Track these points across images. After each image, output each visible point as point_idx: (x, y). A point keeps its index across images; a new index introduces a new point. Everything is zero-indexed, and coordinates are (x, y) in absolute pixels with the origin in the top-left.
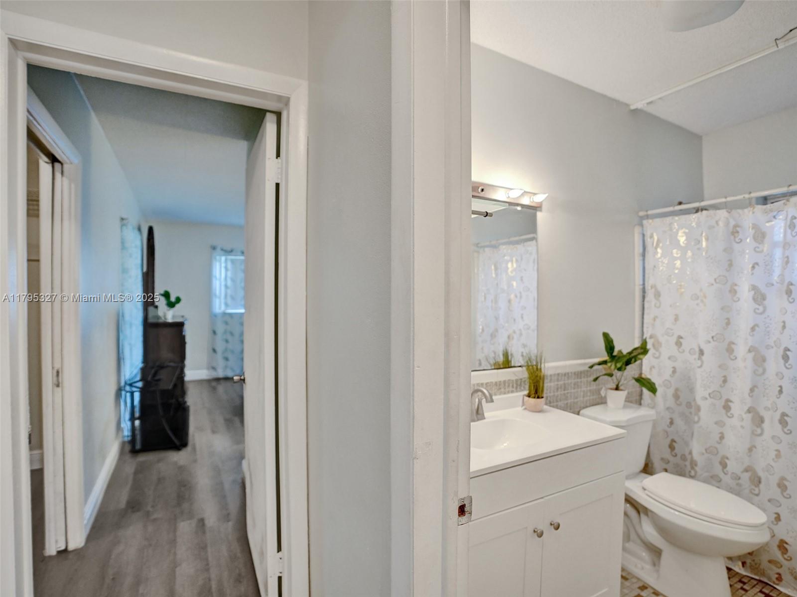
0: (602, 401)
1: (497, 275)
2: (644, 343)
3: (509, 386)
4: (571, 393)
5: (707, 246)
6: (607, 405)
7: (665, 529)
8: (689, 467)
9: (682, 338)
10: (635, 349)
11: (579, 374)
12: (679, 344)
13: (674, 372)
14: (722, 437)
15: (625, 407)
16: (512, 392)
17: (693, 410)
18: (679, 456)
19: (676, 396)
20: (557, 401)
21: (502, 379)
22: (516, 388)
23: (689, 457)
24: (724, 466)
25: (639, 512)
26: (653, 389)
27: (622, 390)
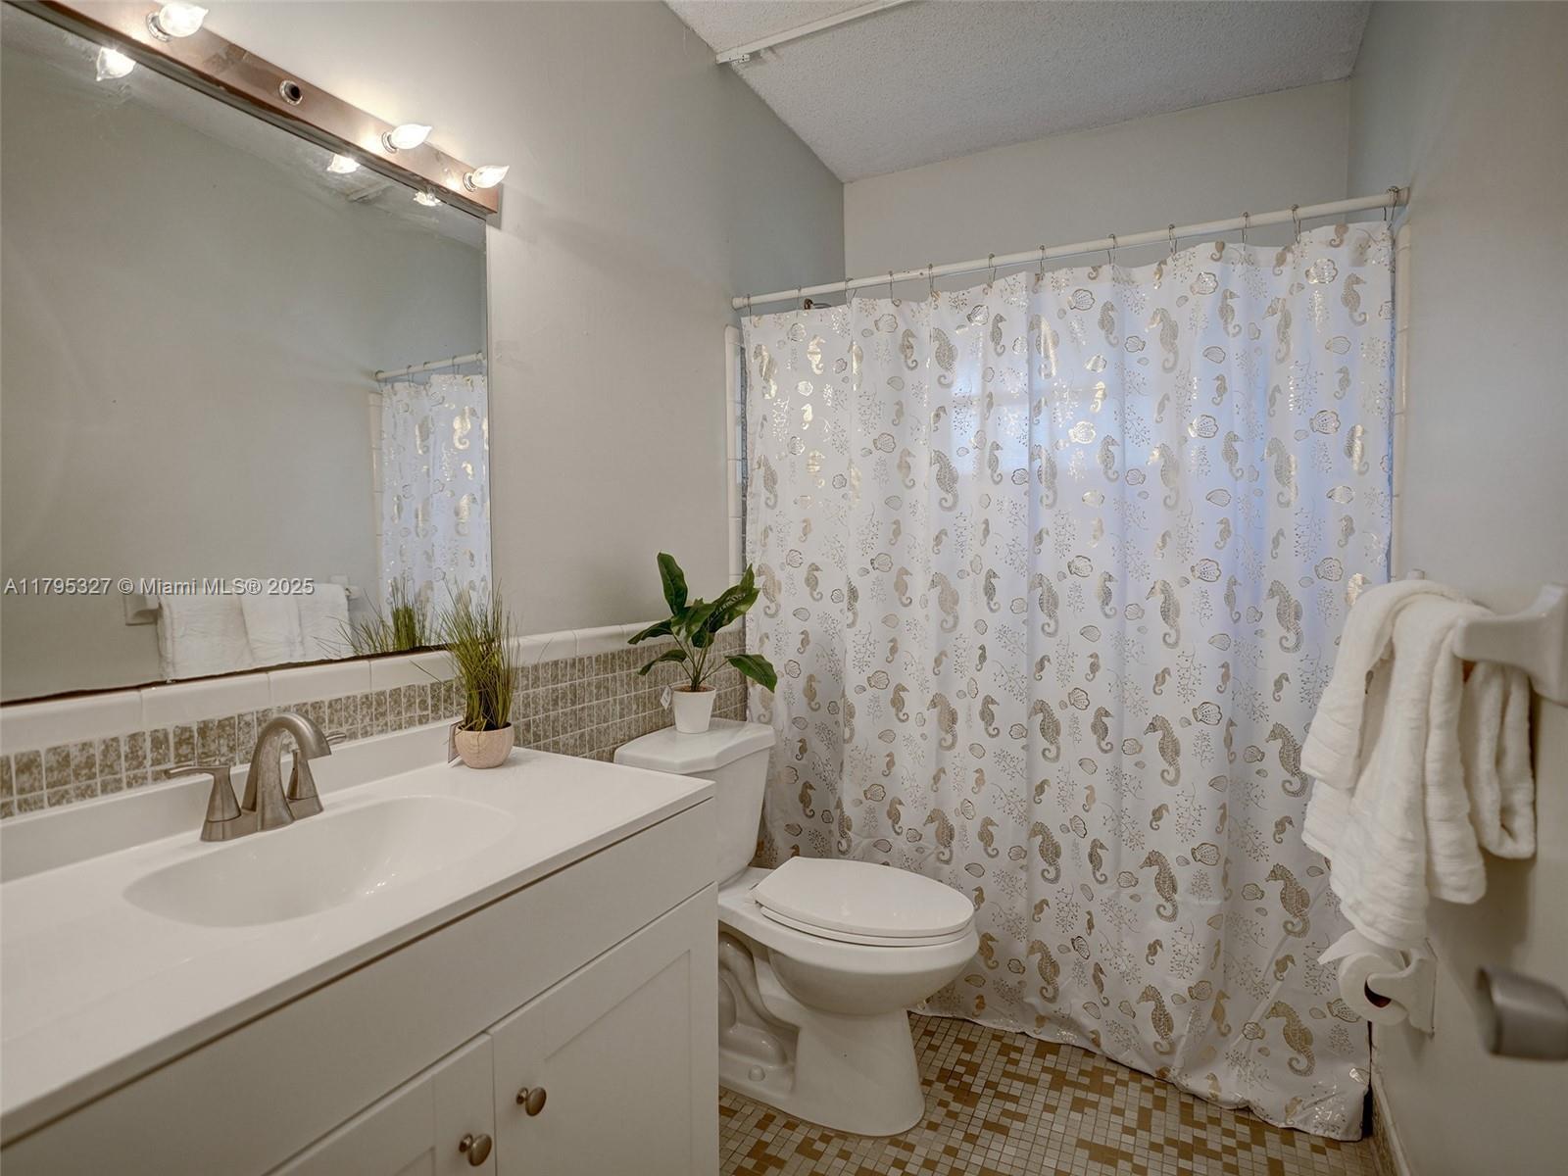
0: (664, 721)
1: (426, 450)
2: (748, 576)
3: (410, 705)
4: (589, 708)
5: (860, 372)
6: (675, 729)
7: (802, 982)
8: (837, 834)
9: (817, 569)
10: (730, 592)
11: (608, 661)
12: (812, 582)
13: (805, 642)
14: (891, 764)
15: (713, 727)
16: (423, 720)
17: (840, 717)
18: (818, 814)
19: (810, 693)
20: (556, 733)
21: (388, 687)
22: (436, 708)
23: (836, 813)
24: (894, 816)
25: (750, 956)
26: (768, 678)
27: (705, 690)
